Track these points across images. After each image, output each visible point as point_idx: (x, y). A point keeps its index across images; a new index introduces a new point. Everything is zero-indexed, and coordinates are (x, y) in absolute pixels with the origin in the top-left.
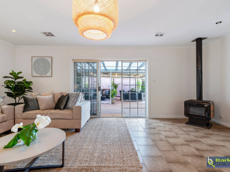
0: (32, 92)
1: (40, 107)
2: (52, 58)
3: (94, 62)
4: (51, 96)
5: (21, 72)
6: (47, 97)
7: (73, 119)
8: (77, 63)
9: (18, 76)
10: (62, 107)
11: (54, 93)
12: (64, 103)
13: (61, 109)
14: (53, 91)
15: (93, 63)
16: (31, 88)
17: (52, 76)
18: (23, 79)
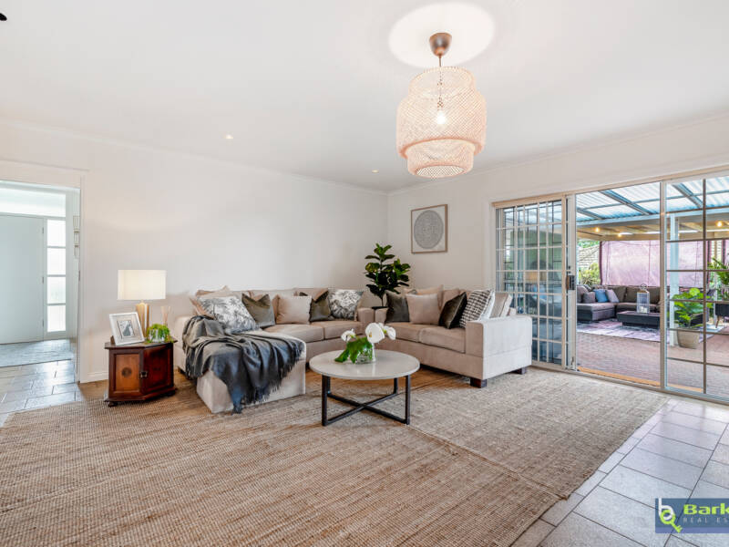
0: (408, 285)
1: (411, 318)
2: (446, 206)
3: (553, 202)
4: (434, 296)
5: (389, 247)
6: (426, 297)
7: (464, 353)
8: (506, 210)
9: (386, 254)
10: (449, 322)
11: (444, 289)
12: (454, 314)
13: (445, 326)
14: (442, 286)
15: (550, 204)
16: (406, 278)
17: (446, 251)
18: (395, 259)
